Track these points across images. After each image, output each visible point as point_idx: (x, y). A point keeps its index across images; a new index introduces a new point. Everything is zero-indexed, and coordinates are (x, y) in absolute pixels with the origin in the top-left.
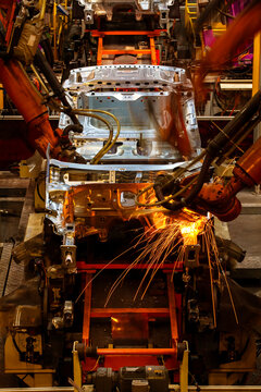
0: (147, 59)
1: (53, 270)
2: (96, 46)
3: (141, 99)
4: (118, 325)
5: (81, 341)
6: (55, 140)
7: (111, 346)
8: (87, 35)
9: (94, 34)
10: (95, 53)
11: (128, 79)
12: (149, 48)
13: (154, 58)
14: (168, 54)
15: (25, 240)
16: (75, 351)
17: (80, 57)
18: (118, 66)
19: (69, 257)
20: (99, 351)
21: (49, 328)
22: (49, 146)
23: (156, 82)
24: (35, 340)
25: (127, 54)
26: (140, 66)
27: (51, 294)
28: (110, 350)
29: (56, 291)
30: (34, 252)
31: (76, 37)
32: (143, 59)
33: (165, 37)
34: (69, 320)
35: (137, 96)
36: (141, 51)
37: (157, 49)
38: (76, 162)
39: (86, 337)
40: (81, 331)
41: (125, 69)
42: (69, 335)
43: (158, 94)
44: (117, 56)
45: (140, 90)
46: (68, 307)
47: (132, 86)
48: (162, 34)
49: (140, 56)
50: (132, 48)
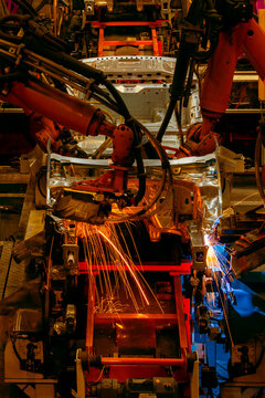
0: (149, 50)
1: (55, 270)
2: (97, 37)
3: (143, 91)
4: (123, 332)
5: (84, 349)
6: (56, 133)
7: (116, 354)
8: (88, 25)
9: (95, 25)
10: (96, 44)
11: (130, 71)
12: (151, 39)
13: (156, 49)
14: (171, 45)
15: (26, 238)
16: (78, 360)
17: (81, 48)
18: (119, 58)
19: (71, 257)
20: (104, 360)
21: (51, 334)
22: (50, 140)
23: (159, 74)
24: (36, 347)
25: (129, 45)
26: (143, 57)
27: (52, 297)
28: (115, 359)
29: (58, 294)
30: (35, 251)
31: (77, 28)
32: (145, 50)
33: (168, 28)
34: (72, 326)
35: (139, 88)
36: (143, 42)
37: (159, 40)
38: (77, 156)
39: (89, 344)
40: (84, 338)
41: (127, 60)
42: (71, 342)
43: (161, 86)
44: (118, 47)
45: (143, 82)
46: (71, 312)
47: (134, 78)
48: (164, 24)
49: (142, 46)
50: (135, 39)
